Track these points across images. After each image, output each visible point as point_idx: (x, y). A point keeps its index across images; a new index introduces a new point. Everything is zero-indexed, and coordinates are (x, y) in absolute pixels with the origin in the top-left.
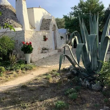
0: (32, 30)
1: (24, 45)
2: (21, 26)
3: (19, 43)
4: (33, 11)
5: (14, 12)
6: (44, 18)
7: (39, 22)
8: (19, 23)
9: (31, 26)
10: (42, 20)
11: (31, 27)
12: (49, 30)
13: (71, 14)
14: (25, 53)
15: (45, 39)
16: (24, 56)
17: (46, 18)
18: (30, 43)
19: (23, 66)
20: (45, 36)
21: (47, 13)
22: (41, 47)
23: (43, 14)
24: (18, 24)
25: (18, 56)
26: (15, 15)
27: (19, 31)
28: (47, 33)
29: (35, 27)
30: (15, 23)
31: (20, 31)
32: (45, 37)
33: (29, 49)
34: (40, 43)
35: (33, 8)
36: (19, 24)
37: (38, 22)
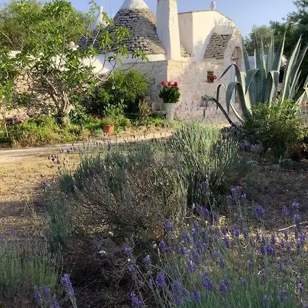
0: (186, 59)
1: (165, 87)
2: (163, 51)
3: (156, 84)
4: (191, 20)
5: (154, 23)
6: (215, 32)
7: (203, 42)
8: (160, 46)
9: (185, 50)
10: (210, 37)
11: (183, 52)
12: (223, 58)
14: (165, 102)
15: (211, 78)
16: (164, 109)
17: (220, 32)
18: (176, 84)
20: (212, 72)
21: (225, 20)
22: (201, 94)
23: (216, 23)
24: (158, 47)
25: (153, 107)
26: (155, 29)
27: (158, 62)
28: (216, 67)
29: (194, 52)
30: (153, 46)
31: (161, 61)
32: (210, 73)
33: (173, 94)
34: (199, 86)
35: (191, 12)
36: (160, 48)
37: (200, 42)
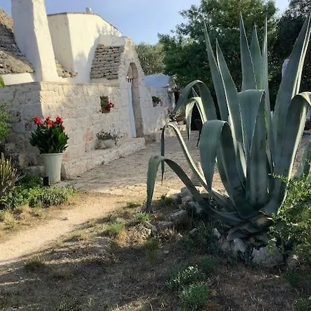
0: (65, 80)
1: (40, 126)
2: (28, 68)
3: (24, 122)
4: (67, 24)
5: (9, 27)
6: (101, 43)
7: (87, 55)
8: (22, 60)
9: (62, 67)
10: (95, 50)
11: (61, 70)
12: (117, 78)
13: (182, 31)
14: (42, 152)
15: (106, 107)
16: (42, 162)
19: (35, 192)
20: (106, 98)
21: (109, 27)
22: (96, 130)
23: (99, 31)
24: (19, 62)
26: (12, 35)
27: (22, 85)
28: (110, 89)
29: (76, 71)
30: (11, 60)
31: (27, 84)
32: (104, 99)
33: (56, 138)
34: (91, 119)
35: (65, 13)
36: (23, 64)
37: (81, 55)
